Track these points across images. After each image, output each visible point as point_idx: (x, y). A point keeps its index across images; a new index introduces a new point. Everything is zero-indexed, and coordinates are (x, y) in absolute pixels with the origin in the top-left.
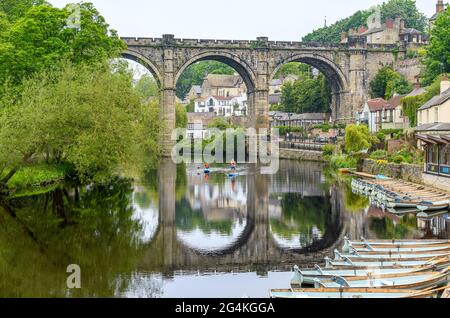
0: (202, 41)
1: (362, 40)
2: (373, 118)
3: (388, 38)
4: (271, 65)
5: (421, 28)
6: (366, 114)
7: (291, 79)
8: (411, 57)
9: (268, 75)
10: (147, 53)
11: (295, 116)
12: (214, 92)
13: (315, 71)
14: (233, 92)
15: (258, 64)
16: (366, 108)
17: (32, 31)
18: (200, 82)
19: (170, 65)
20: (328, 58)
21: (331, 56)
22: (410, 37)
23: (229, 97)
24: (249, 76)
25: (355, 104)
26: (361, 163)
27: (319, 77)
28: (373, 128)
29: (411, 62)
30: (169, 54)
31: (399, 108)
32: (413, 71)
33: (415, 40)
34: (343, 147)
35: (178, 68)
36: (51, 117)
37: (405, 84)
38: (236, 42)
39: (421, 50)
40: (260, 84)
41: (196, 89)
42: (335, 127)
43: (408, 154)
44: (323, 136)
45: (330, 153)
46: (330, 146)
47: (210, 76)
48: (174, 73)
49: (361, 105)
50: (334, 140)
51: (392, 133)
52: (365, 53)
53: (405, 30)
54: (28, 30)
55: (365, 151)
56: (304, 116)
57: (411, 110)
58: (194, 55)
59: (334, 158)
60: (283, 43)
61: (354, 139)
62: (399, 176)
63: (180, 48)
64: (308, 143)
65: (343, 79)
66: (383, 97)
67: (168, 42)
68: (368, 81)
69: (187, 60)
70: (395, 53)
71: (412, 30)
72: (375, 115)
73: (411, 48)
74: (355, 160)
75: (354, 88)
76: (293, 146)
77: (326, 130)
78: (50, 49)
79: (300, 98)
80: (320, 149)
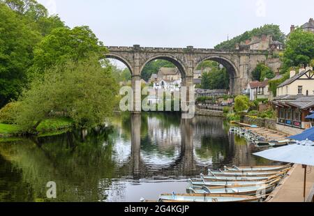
0: (156, 48)
1: (247, 48)
2: (252, 92)
3: (263, 47)
4: (195, 62)
5: (282, 41)
6: (249, 90)
7: (207, 70)
8: (275, 57)
9: (193, 68)
10: (125, 55)
11: (208, 91)
12: (164, 77)
13: (221, 66)
14: (175, 77)
15: (187, 62)
16: (249, 87)
17: (54, 42)
18: (156, 72)
19: (137, 62)
20: (228, 58)
21: (229, 57)
22: (276, 45)
23: (173, 80)
24: (182, 68)
25: (242, 84)
26: (242, 118)
27: (223, 69)
28: (252, 98)
29: (275, 60)
30: (137, 56)
31: (267, 86)
32: (276, 65)
33: (278, 48)
34: (234, 108)
35: (142, 64)
36: (60, 91)
37: (272, 73)
38: (175, 49)
39: (281, 53)
40: (188, 73)
41: (154, 76)
42: (231, 97)
43: (269, 113)
44: (224, 102)
45: (227, 112)
46: (227, 108)
47: (162, 69)
48: (140, 67)
49: (246, 85)
50: (230, 105)
51: (262, 101)
52: (249, 55)
53: (272, 42)
54: (52, 42)
55: (246, 111)
56: (214, 91)
57: (273, 88)
58: (151, 57)
59: (228, 115)
60: (202, 50)
61: (239, 104)
62: (263, 125)
63: (143, 52)
64: (215, 106)
65: (236, 70)
66: (259, 80)
67: (137, 49)
68: (250, 71)
69: (147, 59)
70: (266, 55)
71: (276, 42)
72: (253, 90)
73: (276, 52)
74: (239, 116)
75: (243, 75)
76: (207, 108)
77: (226, 99)
78: (64, 52)
79: (212, 80)
80: (221, 110)
